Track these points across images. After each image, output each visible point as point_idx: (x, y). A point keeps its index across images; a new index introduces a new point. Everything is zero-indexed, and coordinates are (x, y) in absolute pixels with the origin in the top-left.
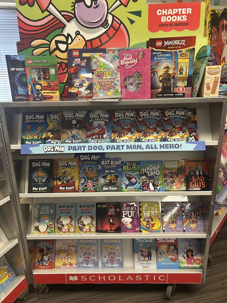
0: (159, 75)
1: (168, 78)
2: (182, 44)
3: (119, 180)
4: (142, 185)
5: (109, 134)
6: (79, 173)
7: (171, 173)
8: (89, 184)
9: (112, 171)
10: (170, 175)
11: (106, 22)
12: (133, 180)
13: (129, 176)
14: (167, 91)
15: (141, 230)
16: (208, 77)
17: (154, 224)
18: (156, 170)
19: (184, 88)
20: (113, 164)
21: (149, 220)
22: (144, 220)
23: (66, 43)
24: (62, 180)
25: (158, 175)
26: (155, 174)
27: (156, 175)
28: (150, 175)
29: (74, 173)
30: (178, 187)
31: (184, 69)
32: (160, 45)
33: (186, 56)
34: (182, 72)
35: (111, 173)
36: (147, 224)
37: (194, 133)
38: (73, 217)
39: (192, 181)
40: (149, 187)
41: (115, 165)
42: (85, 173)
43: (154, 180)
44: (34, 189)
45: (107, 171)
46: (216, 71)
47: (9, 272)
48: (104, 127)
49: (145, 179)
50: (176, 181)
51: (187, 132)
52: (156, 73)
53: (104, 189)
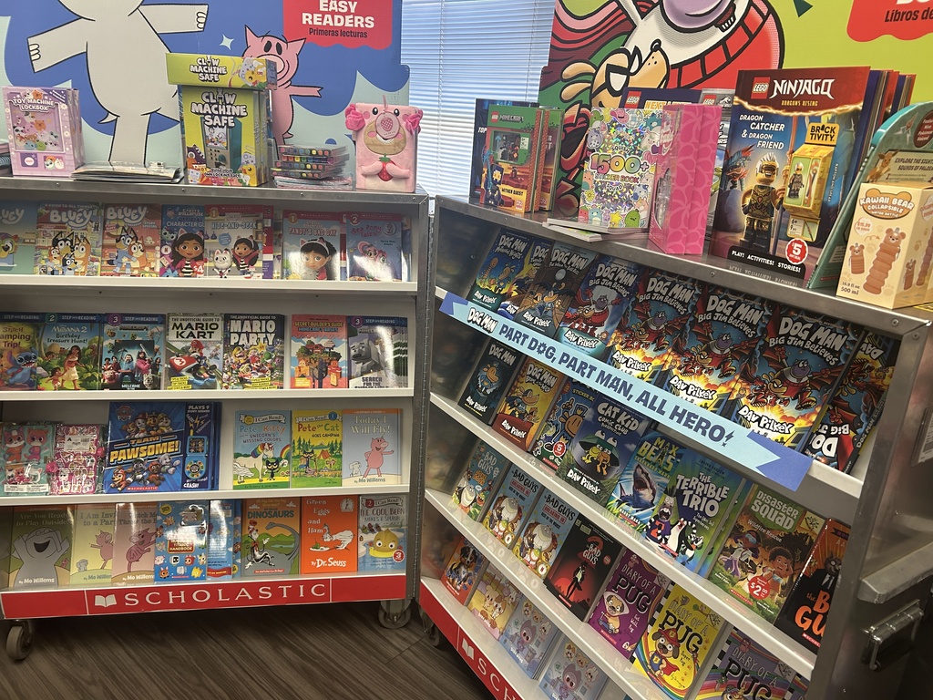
0: (746, 189)
1: (766, 205)
2: (822, 93)
3: (615, 472)
4: (653, 520)
5: (608, 330)
6: (554, 409)
7: (758, 535)
8: (559, 445)
9: (610, 441)
10: (752, 539)
11: (730, 12)
12: (646, 495)
13: (643, 476)
14: (758, 245)
15: (635, 655)
16: (862, 224)
17: (676, 668)
18: (713, 498)
19: (807, 249)
20: (623, 423)
21: (668, 647)
22: (655, 637)
23: (625, 71)
24: (515, 406)
25: (707, 517)
26: (701, 510)
27: (703, 514)
28: (689, 504)
29: (540, 403)
30: (755, 592)
31: (805, 180)
32: (762, 94)
33: (829, 137)
34: (798, 190)
35: (604, 445)
36: (656, 651)
37: (845, 430)
38: (524, 514)
39: (811, 605)
40: (667, 537)
41: (628, 429)
42: (564, 416)
43: (692, 525)
44: (469, 400)
45: (598, 434)
46: (896, 205)
47: (400, 548)
48: (610, 307)
49: (670, 508)
50: (760, 572)
51: (815, 412)
52: (738, 182)
53: (569, 475)
